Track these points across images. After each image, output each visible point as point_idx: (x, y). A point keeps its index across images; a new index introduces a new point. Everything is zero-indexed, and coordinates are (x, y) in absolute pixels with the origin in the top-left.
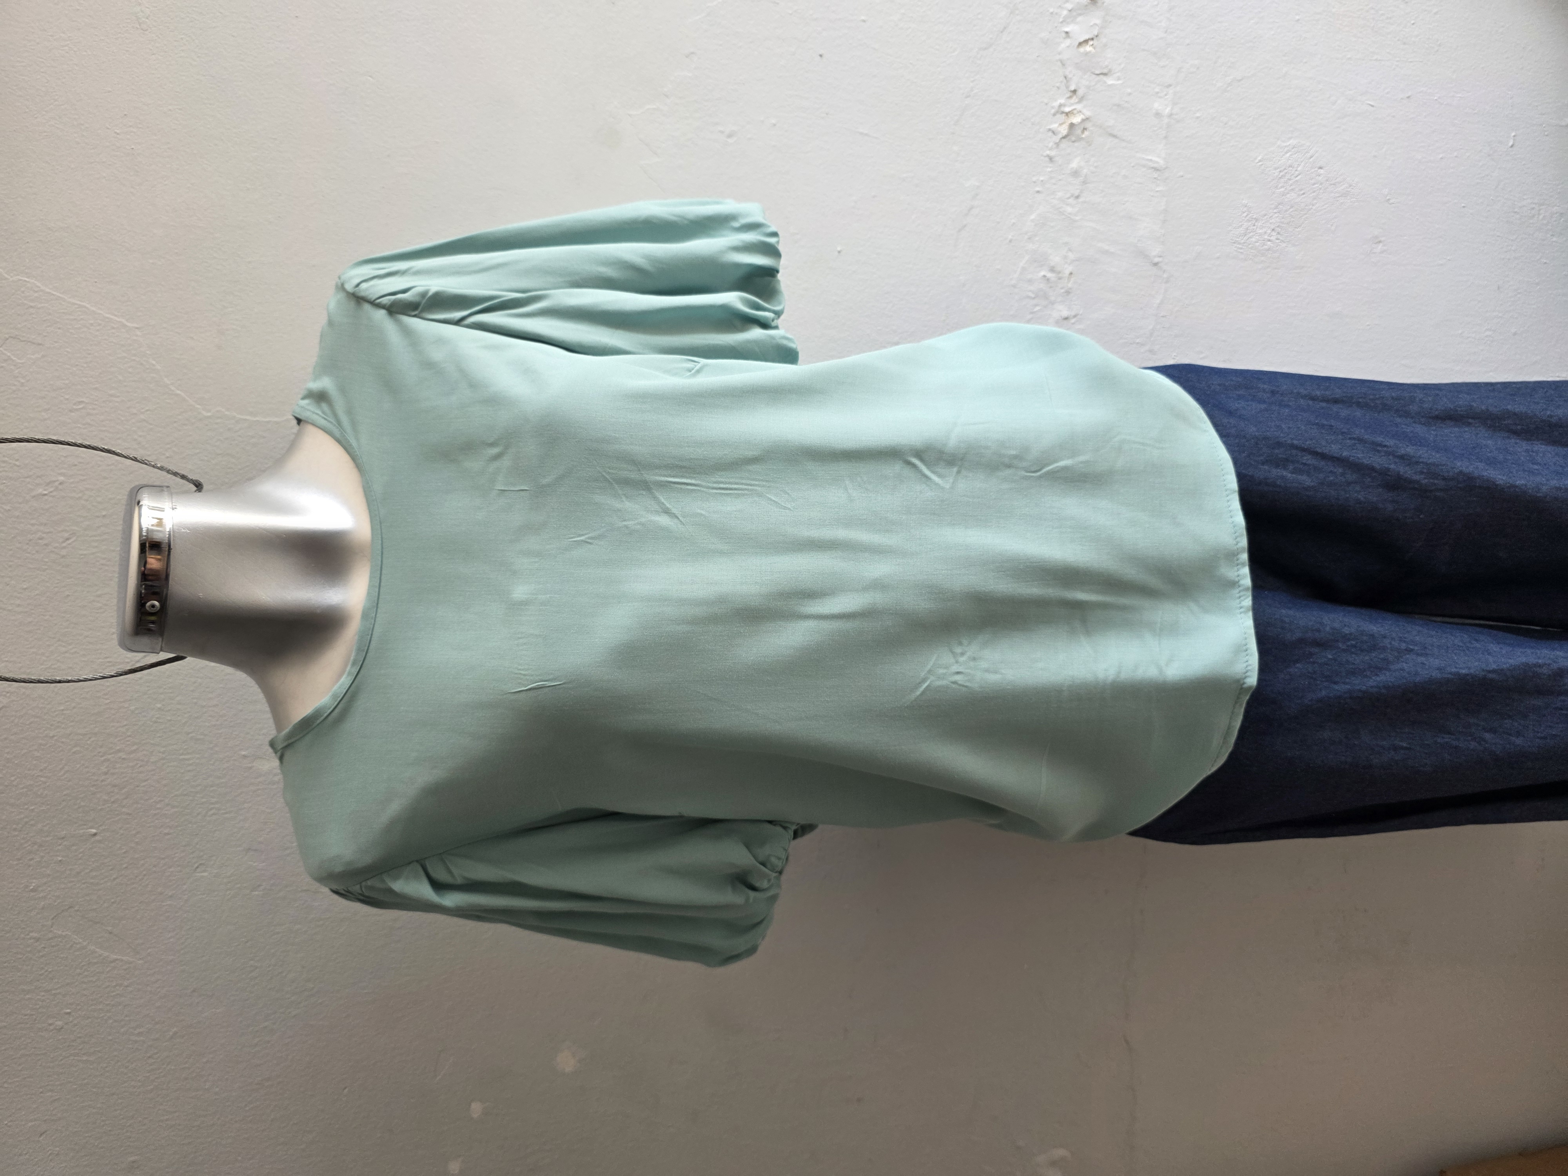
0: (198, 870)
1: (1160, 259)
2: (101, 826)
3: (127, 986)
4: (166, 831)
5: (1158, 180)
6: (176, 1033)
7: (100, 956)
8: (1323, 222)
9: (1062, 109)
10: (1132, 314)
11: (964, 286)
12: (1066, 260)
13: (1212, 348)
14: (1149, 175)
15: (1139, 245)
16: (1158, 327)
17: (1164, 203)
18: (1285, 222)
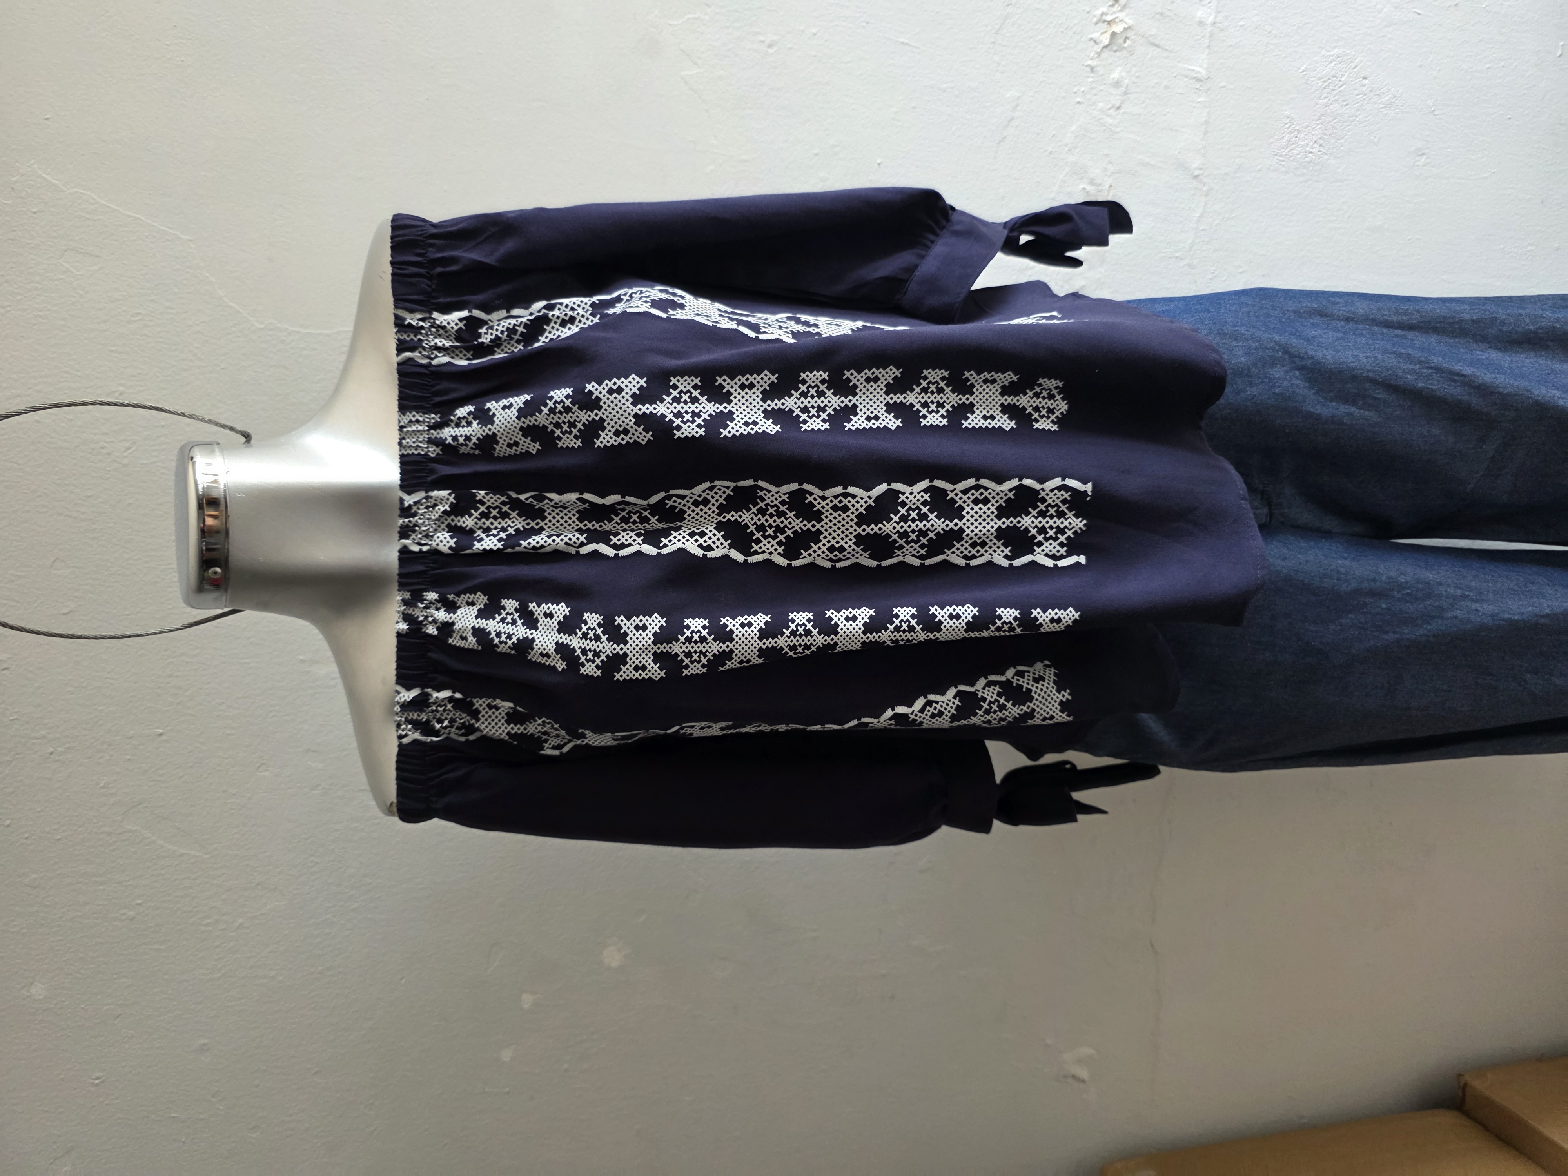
0: (260, 769)
1: (1201, 172)
2: (167, 726)
3: (194, 879)
4: (228, 732)
5: (1200, 90)
6: (241, 924)
7: (169, 849)
8: (1367, 133)
9: (1104, 18)
10: (1171, 228)
11: (1003, 198)
12: (1106, 173)
13: (1251, 262)
14: (1191, 86)
15: (1180, 157)
16: (1198, 240)
17: (1204, 115)
18: (1328, 133)
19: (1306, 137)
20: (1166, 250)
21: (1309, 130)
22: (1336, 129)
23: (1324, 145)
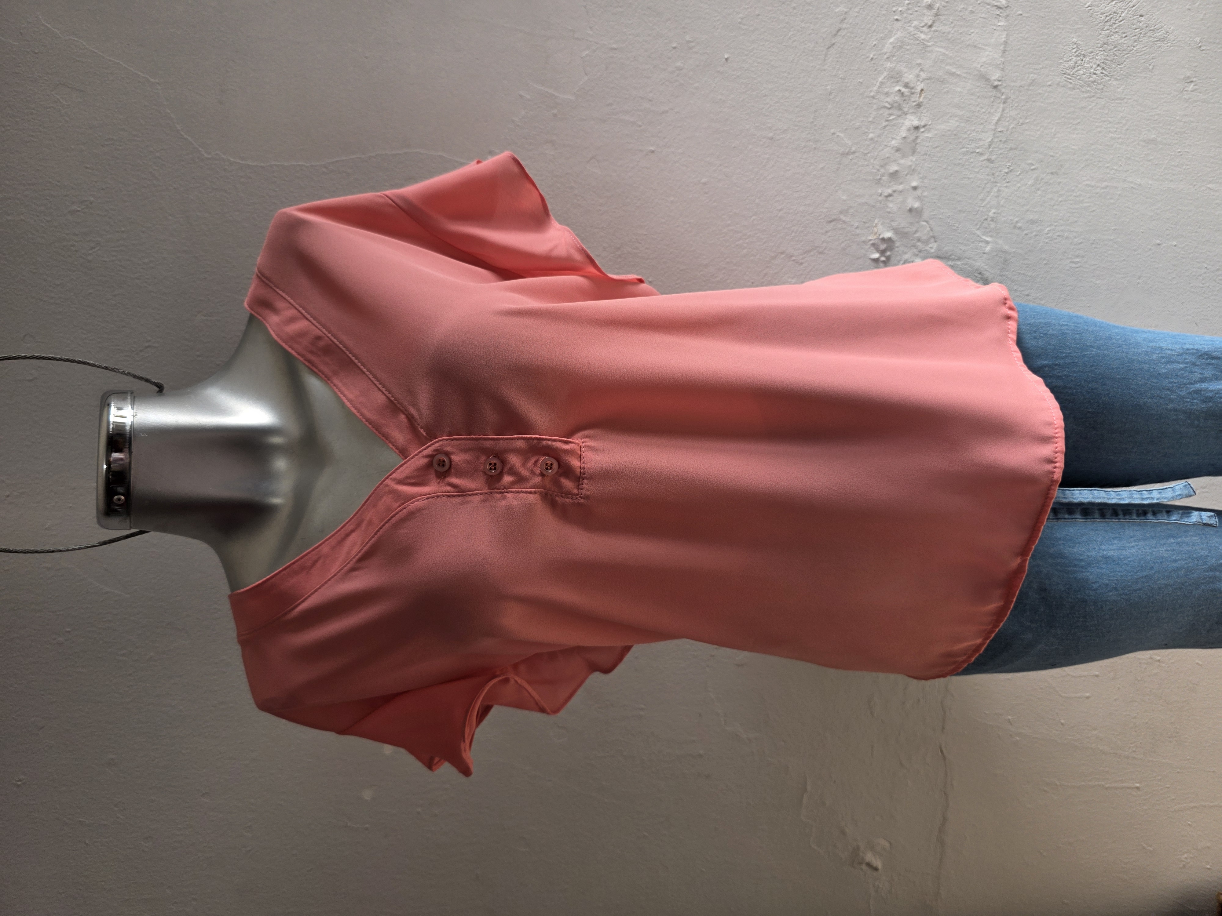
1: (1000, 83)
3: (116, 615)
7: (97, 587)
8: (1143, 61)
10: (973, 128)
11: (830, 94)
12: (918, 79)
13: (1042, 161)
14: (992, 12)
15: (982, 69)
16: (996, 140)
17: (1003, 36)
18: (1110, 59)
19: (1091, 60)
20: (968, 146)
21: (1093, 55)
22: (1116, 56)
23: (1106, 68)
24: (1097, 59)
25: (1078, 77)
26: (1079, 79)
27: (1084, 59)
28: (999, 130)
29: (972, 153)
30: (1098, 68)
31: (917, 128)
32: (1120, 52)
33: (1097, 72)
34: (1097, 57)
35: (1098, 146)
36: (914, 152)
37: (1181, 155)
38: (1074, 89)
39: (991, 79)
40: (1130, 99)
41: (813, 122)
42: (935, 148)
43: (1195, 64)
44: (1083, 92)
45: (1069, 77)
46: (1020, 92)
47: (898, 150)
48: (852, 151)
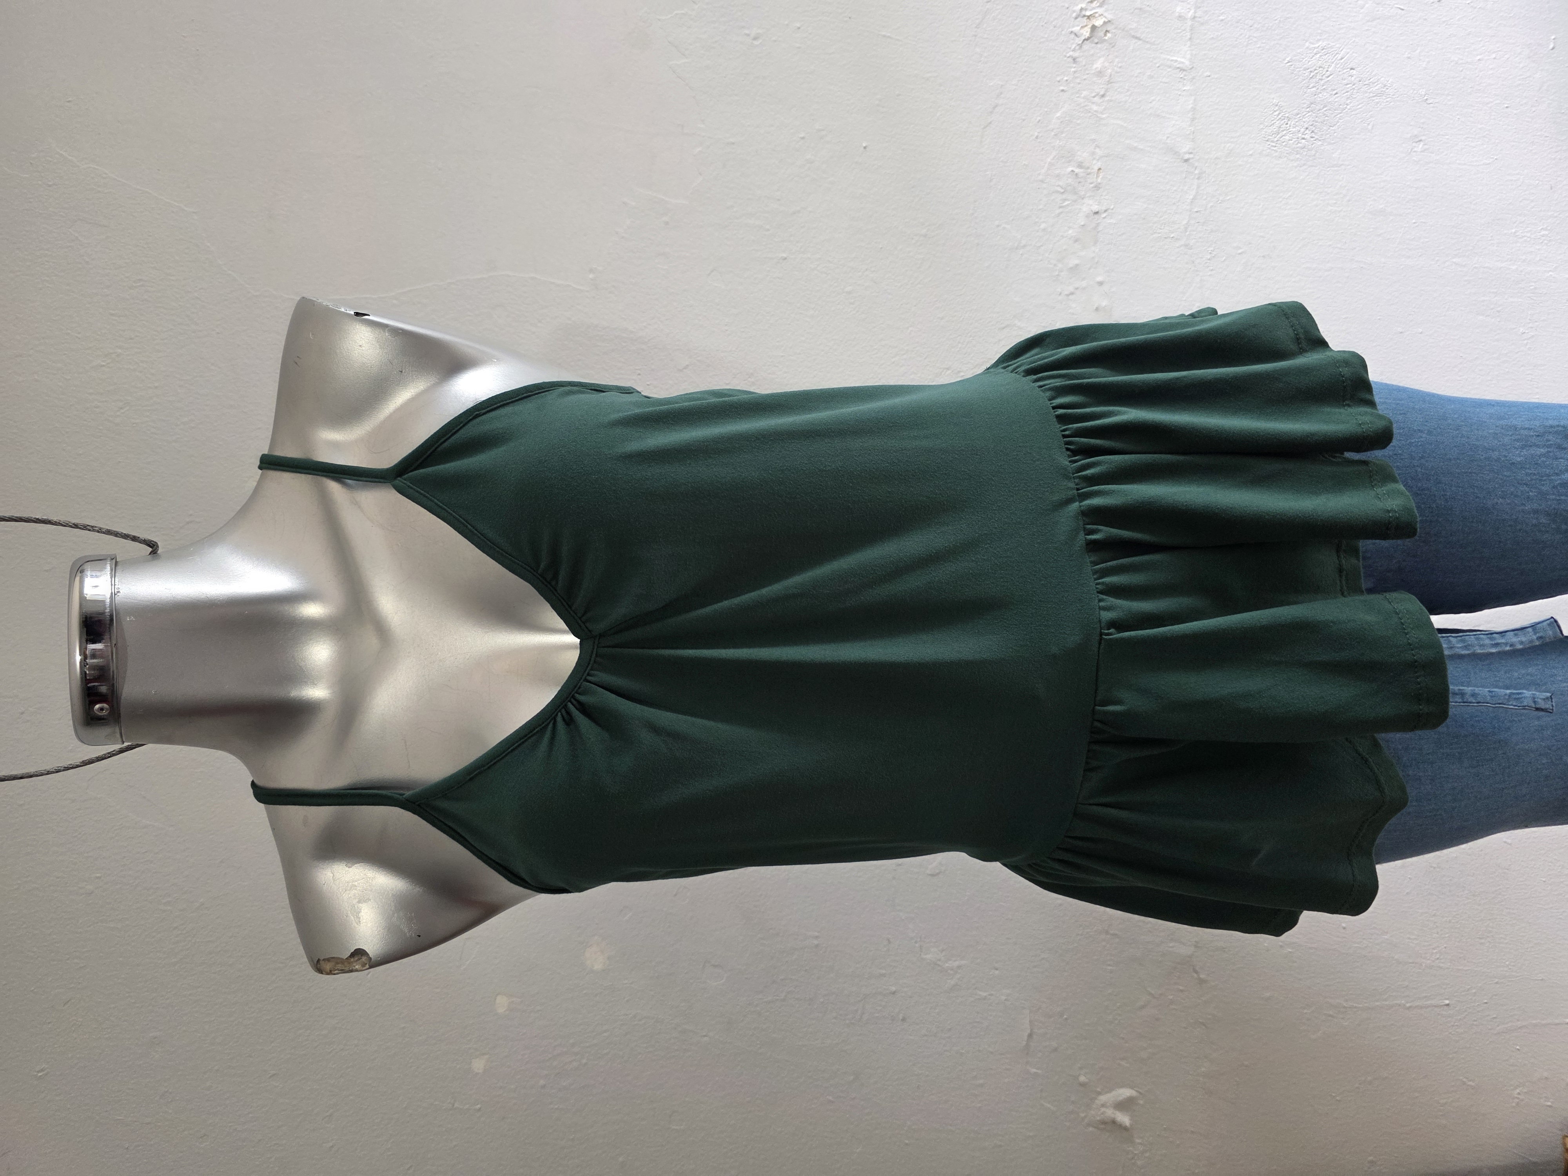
1: (1191, 156)
3: (157, 853)
5: (1185, 79)
6: (202, 904)
7: (133, 820)
8: (1360, 121)
9: (1084, 13)
10: (1165, 209)
11: (991, 180)
12: (1094, 156)
13: (1250, 244)
14: (1175, 75)
15: (1168, 141)
16: (1193, 222)
17: (1191, 102)
18: (1319, 121)
19: (1297, 124)
20: (1161, 231)
21: (1300, 117)
22: (1327, 116)
23: (1316, 131)
24: (1304, 122)
25: (1284, 144)
26: (1285, 146)
27: (1289, 123)
28: (1196, 210)
29: (1165, 238)
30: (1307, 132)
31: (1097, 213)
32: (1331, 112)
33: (1306, 137)
34: (1304, 120)
35: (1316, 222)
36: (1096, 242)
37: (1417, 226)
38: (1280, 157)
39: (1181, 152)
40: (1348, 165)
41: (973, 214)
42: (1120, 235)
43: (1422, 121)
44: (1292, 160)
45: (1274, 144)
46: (1216, 164)
47: (1076, 241)
48: (1022, 245)
